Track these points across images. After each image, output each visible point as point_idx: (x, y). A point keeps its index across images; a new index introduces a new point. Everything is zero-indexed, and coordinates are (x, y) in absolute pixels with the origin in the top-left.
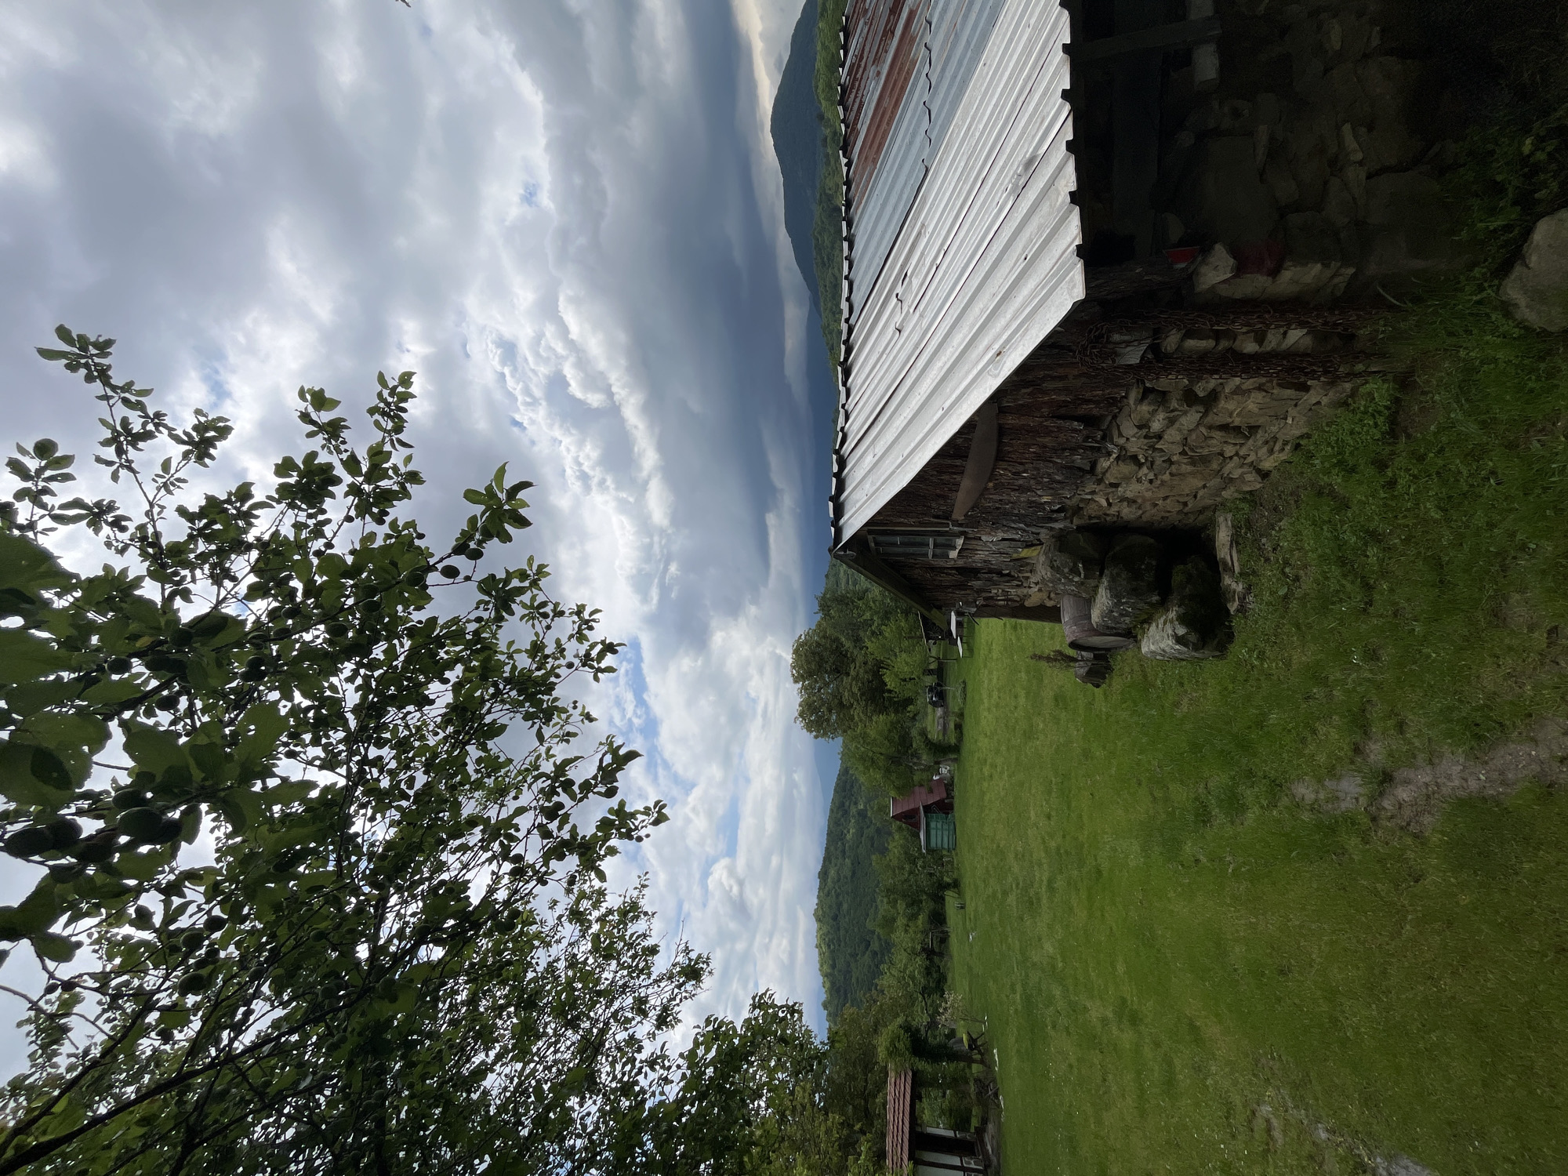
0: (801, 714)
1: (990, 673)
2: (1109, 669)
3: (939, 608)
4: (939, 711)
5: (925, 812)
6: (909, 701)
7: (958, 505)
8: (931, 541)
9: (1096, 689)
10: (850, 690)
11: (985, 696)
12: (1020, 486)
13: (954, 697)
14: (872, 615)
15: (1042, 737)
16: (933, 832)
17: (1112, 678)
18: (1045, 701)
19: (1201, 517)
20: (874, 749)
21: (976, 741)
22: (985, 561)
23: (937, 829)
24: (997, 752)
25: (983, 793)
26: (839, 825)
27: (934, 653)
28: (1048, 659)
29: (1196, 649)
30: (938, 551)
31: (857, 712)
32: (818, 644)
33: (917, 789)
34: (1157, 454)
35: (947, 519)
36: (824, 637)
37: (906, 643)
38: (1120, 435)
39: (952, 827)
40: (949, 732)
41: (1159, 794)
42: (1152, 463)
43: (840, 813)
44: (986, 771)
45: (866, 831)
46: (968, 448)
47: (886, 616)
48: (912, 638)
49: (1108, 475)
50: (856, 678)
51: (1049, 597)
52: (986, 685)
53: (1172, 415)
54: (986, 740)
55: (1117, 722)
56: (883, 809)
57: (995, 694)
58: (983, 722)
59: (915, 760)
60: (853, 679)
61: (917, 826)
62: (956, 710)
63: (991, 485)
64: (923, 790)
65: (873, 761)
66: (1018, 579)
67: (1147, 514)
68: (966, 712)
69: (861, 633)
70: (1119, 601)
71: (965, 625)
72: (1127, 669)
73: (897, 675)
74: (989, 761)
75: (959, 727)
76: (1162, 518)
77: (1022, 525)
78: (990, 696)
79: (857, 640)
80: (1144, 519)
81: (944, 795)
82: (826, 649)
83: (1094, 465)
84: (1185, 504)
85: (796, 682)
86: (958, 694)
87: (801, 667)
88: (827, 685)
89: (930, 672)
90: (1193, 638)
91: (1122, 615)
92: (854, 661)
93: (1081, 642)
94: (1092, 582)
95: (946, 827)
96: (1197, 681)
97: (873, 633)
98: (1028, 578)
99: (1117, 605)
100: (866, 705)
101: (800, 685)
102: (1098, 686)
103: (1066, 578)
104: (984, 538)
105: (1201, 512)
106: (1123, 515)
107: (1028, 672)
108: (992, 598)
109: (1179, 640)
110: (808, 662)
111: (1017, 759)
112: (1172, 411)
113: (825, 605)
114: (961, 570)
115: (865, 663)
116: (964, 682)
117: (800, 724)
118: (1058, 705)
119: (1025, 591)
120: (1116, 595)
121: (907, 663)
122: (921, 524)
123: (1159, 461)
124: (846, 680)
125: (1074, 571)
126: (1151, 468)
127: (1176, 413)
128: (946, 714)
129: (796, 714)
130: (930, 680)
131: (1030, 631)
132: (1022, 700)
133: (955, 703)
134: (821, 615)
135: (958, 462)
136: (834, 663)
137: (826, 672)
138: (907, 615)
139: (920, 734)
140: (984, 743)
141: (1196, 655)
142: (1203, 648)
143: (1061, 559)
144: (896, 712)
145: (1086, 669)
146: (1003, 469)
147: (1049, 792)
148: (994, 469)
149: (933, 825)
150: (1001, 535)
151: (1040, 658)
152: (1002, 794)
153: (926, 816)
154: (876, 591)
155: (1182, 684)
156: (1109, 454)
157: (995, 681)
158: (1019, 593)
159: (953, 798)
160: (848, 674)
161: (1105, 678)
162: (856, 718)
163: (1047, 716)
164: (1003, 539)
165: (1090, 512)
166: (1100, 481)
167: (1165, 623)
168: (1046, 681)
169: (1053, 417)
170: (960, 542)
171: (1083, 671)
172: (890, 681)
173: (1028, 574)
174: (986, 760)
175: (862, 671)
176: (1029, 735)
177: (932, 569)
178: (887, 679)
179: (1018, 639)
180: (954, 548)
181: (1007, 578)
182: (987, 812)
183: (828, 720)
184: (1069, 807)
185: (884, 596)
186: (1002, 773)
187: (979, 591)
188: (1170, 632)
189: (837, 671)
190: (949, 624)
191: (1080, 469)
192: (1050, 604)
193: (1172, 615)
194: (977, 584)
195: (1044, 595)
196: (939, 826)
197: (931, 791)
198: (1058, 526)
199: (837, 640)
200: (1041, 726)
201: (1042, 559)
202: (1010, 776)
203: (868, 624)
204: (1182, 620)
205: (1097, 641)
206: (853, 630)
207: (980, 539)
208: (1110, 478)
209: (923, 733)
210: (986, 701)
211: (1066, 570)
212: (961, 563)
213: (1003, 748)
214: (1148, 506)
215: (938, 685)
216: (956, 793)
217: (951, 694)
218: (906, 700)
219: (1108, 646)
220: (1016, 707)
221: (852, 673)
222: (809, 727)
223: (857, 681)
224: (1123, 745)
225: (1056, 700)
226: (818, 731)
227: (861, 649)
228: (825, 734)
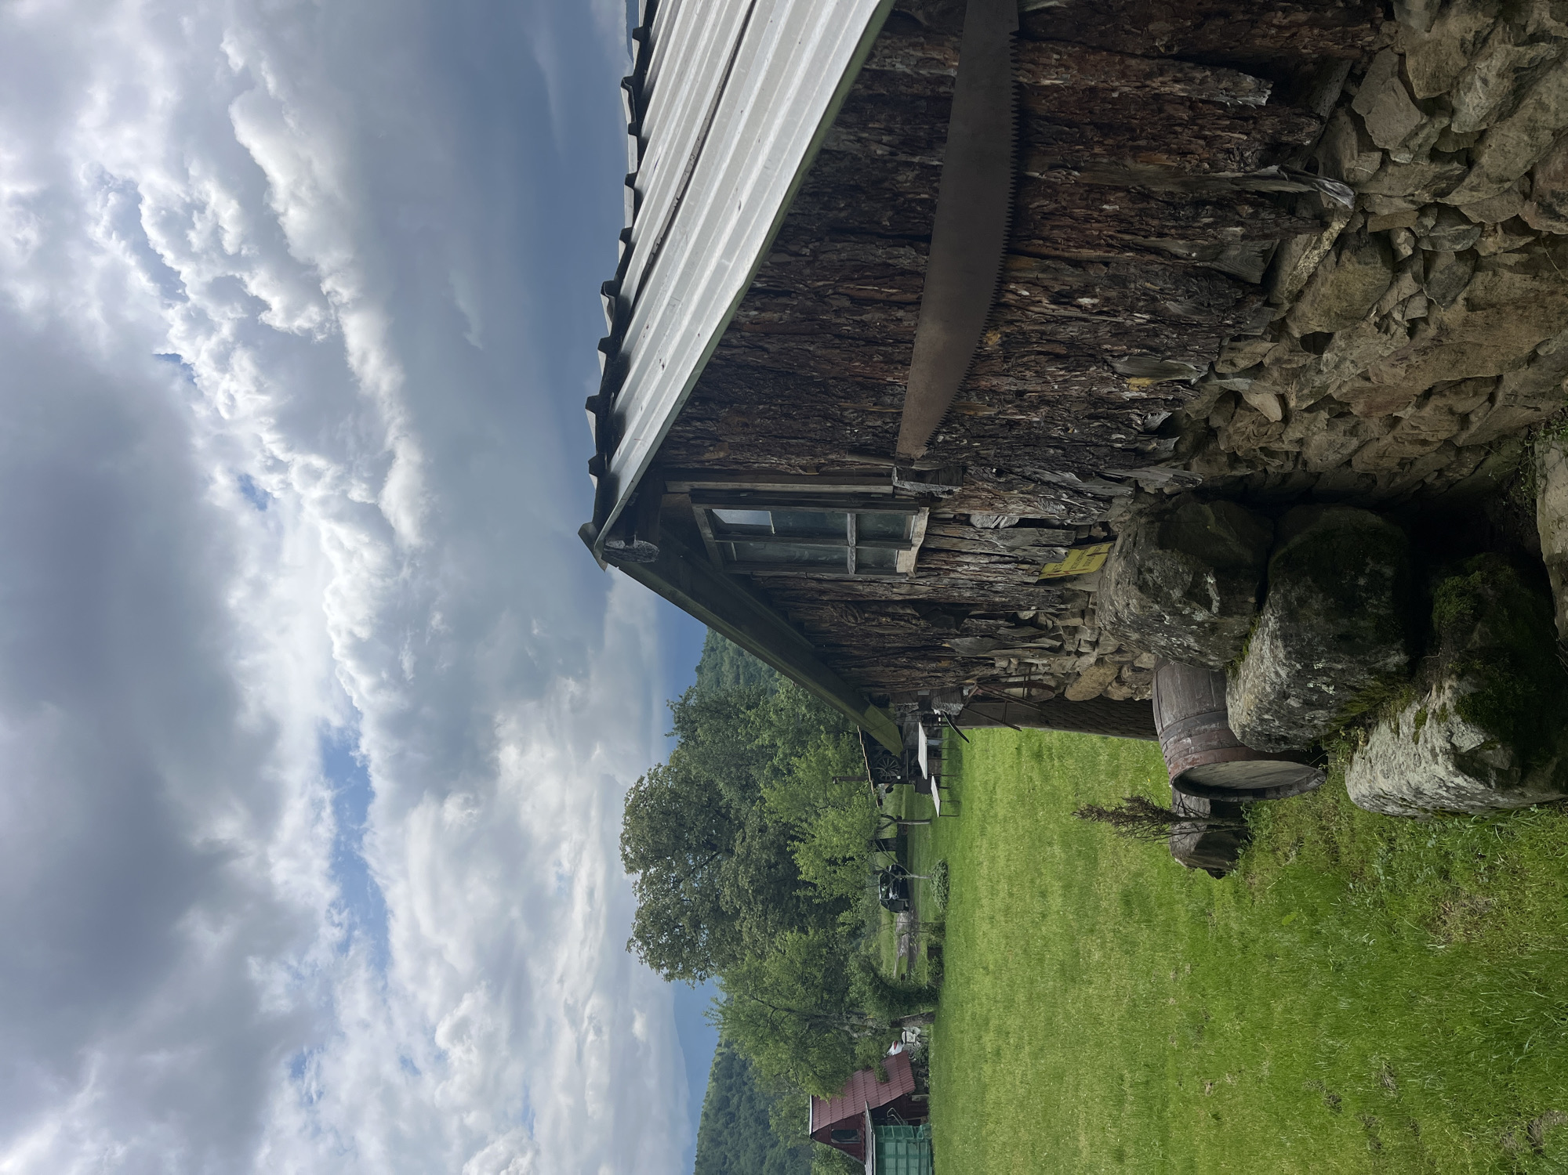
0: (641, 934)
1: (993, 846)
2: (1244, 836)
3: (882, 703)
4: (902, 918)
5: (875, 1123)
6: (842, 903)
7: (910, 409)
8: (849, 520)
9: (1216, 884)
10: (735, 884)
11: (983, 892)
12: (1071, 343)
13: (927, 894)
14: (772, 738)
15: (1098, 980)
16: (890, 1162)
17: (1250, 857)
18: (1104, 904)
19: (1492, 461)
20: (775, 1002)
21: (968, 981)
22: (981, 584)
23: (897, 1156)
24: (1010, 1004)
25: (984, 1088)
26: (719, 1144)
27: (889, 807)
28: (1117, 817)
29: (1506, 783)
30: (870, 552)
31: (747, 926)
32: (675, 796)
33: (859, 1074)
34: (1447, 230)
35: (886, 453)
36: (686, 781)
37: (836, 791)
38: (1366, 144)
39: (925, 1151)
40: (919, 959)
41: (1390, 1138)
42: (1429, 259)
43: (722, 1121)
44: (989, 1039)
45: (770, 1153)
46: (931, 206)
47: (800, 738)
48: (848, 779)
49: (1304, 307)
50: (745, 860)
51: (1119, 679)
52: (984, 871)
53: (1530, 53)
54: (988, 980)
55: (1271, 957)
56: (797, 1114)
57: (1003, 886)
58: (982, 944)
59: (854, 1020)
60: (739, 863)
61: (859, 1152)
62: (931, 919)
63: (994, 339)
64: (872, 1078)
65: (774, 1028)
66: (1052, 633)
67: (1369, 453)
68: (949, 922)
69: (753, 771)
70: (1308, 667)
71: (945, 755)
72: (1286, 837)
73: (818, 854)
74: (993, 1023)
75: (936, 951)
76: (1402, 463)
77: (1070, 476)
78: (993, 892)
79: (747, 787)
80: (1358, 466)
81: (910, 1086)
82: (690, 804)
83: (1272, 264)
84: (1464, 420)
85: (631, 870)
86: (934, 889)
87: (641, 840)
88: (690, 873)
89: (883, 845)
90: (1499, 757)
91: (1308, 704)
92: (741, 825)
93: (1199, 775)
94: (1235, 624)
95: (914, 1151)
96: (1491, 868)
97: (776, 771)
98: (1075, 630)
99: (1299, 678)
100: (765, 913)
101: (638, 876)
102: (1219, 874)
103: (1176, 613)
104: (978, 519)
105: (1491, 447)
106: (1310, 453)
107: (1066, 845)
108: (995, 679)
109: (1465, 762)
110: (655, 831)
111: (1049, 1021)
112: (1533, 40)
113: (686, 721)
114: (927, 608)
115: (763, 830)
116: (945, 865)
117: (637, 954)
118: (1130, 915)
119: (1068, 662)
120: (1300, 653)
121: (836, 829)
122: (822, 474)
123: (1448, 252)
124: (727, 865)
125: (1196, 595)
126: (1424, 278)
127: (1542, 49)
128: (912, 926)
129: (631, 934)
130: (883, 860)
131: (1070, 762)
132: (1056, 902)
133: (928, 905)
134: (678, 738)
135: (905, 257)
136: (704, 831)
137: (689, 848)
138: (837, 739)
139: (863, 968)
140: (983, 984)
141: (1502, 801)
142: (1522, 783)
143: (1162, 566)
144: (821, 923)
145: (1197, 837)
146: (1031, 284)
147: (1120, 1102)
148: (1003, 282)
149: (890, 1147)
150: (1017, 510)
151: (1101, 814)
152: (1021, 1091)
153: (876, 1131)
154: (783, 689)
155: (1445, 874)
156: (1322, 221)
157: (1002, 862)
158: (1056, 668)
159: (927, 1090)
160: (730, 852)
161: (1234, 857)
162: (746, 939)
163: (1109, 936)
164: (1024, 523)
165: (1237, 439)
166: (1278, 330)
167: (1420, 721)
168: (1104, 864)
169: (1180, 58)
170: (919, 524)
171: (1189, 842)
172: (807, 866)
173: (1077, 621)
174: (987, 1021)
175: (756, 844)
176: (1071, 973)
177: (860, 605)
178: (801, 861)
179: (1046, 778)
180: (907, 544)
181: (1030, 631)
182: (991, 1126)
183: (692, 944)
184: (1164, 1142)
185: (796, 702)
186: (1019, 1047)
187: (968, 664)
188: (1439, 742)
189: (711, 846)
190: (914, 751)
191: (1236, 280)
192: (1118, 694)
193: (1441, 698)
194: (963, 644)
195: (1108, 673)
196: (902, 1150)
197: (885, 1079)
198: (1158, 478)
199: (710, 785)
200: (1097, 956)
201: (1117, 567)
202: (1035, 1056)
203: (766, 753)
204: (1472, 710)
205: (1236, 771)
206: (738, 767)
207: (966, 521)
208: (1310, 319)
209: (870, 967)
210: (985, 902)
211: (1176, 594)
212: (924, 589)
213: (1021, 997)
214: (1374, 426)
215: (897, 870)
216: (932, 1083)
217: (922, 885)
218: (839, 899)
219: (1262, 782)
220: (1044, 916)
221: (739, 849)
222: (656, 958)
223: (748, 866)
224: (1287, 1010)
225: (1128, 903)
226: (673, 966)
227: (753, 802)
228: (686, 971)
